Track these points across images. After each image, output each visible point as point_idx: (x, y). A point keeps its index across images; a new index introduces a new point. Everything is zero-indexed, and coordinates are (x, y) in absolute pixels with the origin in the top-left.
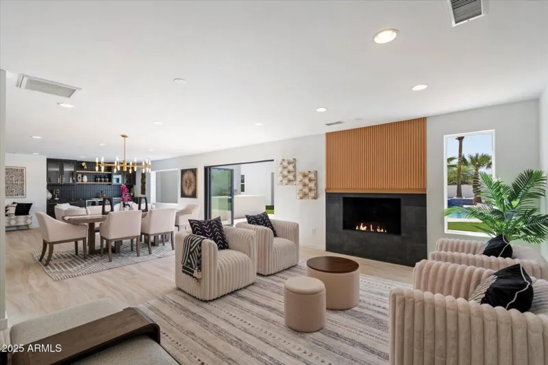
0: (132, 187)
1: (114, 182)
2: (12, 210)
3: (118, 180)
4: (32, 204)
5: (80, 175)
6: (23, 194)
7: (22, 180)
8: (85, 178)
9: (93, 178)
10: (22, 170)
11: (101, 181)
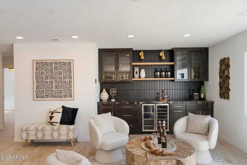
0: (202, 83)
1: (178, 77)
2: (58, 117)
3: (183, 75)
4: (77, 109)
5: (137, 69)
6: (71, 96)
7: (70, 78)
8: (143, 73)
9: (151, 72)
10: (70, 63)
11: (161, 76)
